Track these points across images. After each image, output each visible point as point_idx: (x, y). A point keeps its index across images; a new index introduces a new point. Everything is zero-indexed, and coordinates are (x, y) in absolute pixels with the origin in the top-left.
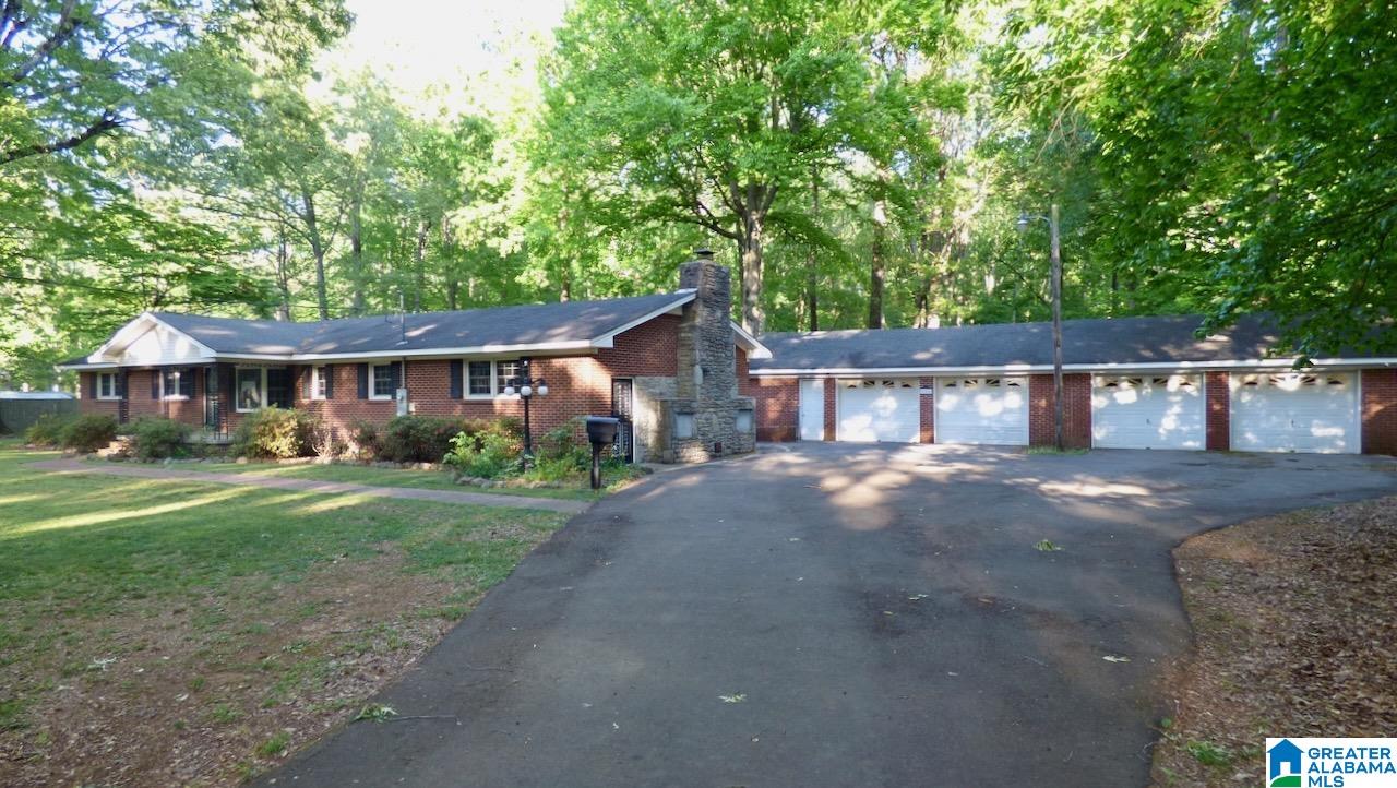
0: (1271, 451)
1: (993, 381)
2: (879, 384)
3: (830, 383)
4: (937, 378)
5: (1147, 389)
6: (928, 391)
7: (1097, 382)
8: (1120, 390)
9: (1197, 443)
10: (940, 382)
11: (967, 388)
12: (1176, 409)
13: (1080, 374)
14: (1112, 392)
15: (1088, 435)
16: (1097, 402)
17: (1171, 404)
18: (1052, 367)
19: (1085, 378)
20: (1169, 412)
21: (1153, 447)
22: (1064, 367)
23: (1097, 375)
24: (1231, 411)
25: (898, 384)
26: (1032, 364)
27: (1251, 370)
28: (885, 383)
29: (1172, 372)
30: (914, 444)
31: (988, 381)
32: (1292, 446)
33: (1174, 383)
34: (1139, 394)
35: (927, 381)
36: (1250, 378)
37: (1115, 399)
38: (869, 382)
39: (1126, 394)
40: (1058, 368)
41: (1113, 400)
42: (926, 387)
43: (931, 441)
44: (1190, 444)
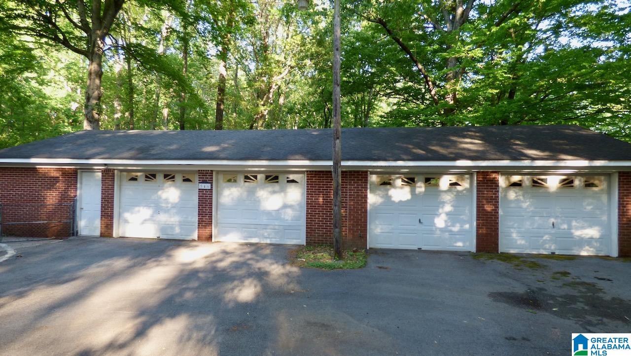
0: (534, 252)
1: (272, 178)
2: (160, 177)
3: (108, 174)
4: (218, 172)
5: (421, 187)
6: (207, 186)
7: (374, 178)
8: (395, 187)
9: (467, 243)
10: (221, 177)
11: (247, 184)
12: (448, 208)
13: (358, 172)
14: (388, 190)
15: (363, 235)
16: (373, 199)
17: (443, 203)
18: (331, 163)
19: (361, 176)
20: (440, 211)
21: (424, 248)
22: (343, 163)
23: (372, 173)
24: (501, 212)
25: (179, 178)
26: (310, 159)
27: (518, 171)
28: (166, 176)
29: (445, 171)
30: (194, 240)
31: (267, 177)
32: (553, 247)
33: (445, 182)
34: (413, 192)
35: (206, 176)
36: (516, 178)
37: (390, 197)
38: (151, 176)
39: (400, 193)
40: (337, 164)
41: (388, 198)
42: (204, 182)
43: (209, 238)
44: (459, 245)
